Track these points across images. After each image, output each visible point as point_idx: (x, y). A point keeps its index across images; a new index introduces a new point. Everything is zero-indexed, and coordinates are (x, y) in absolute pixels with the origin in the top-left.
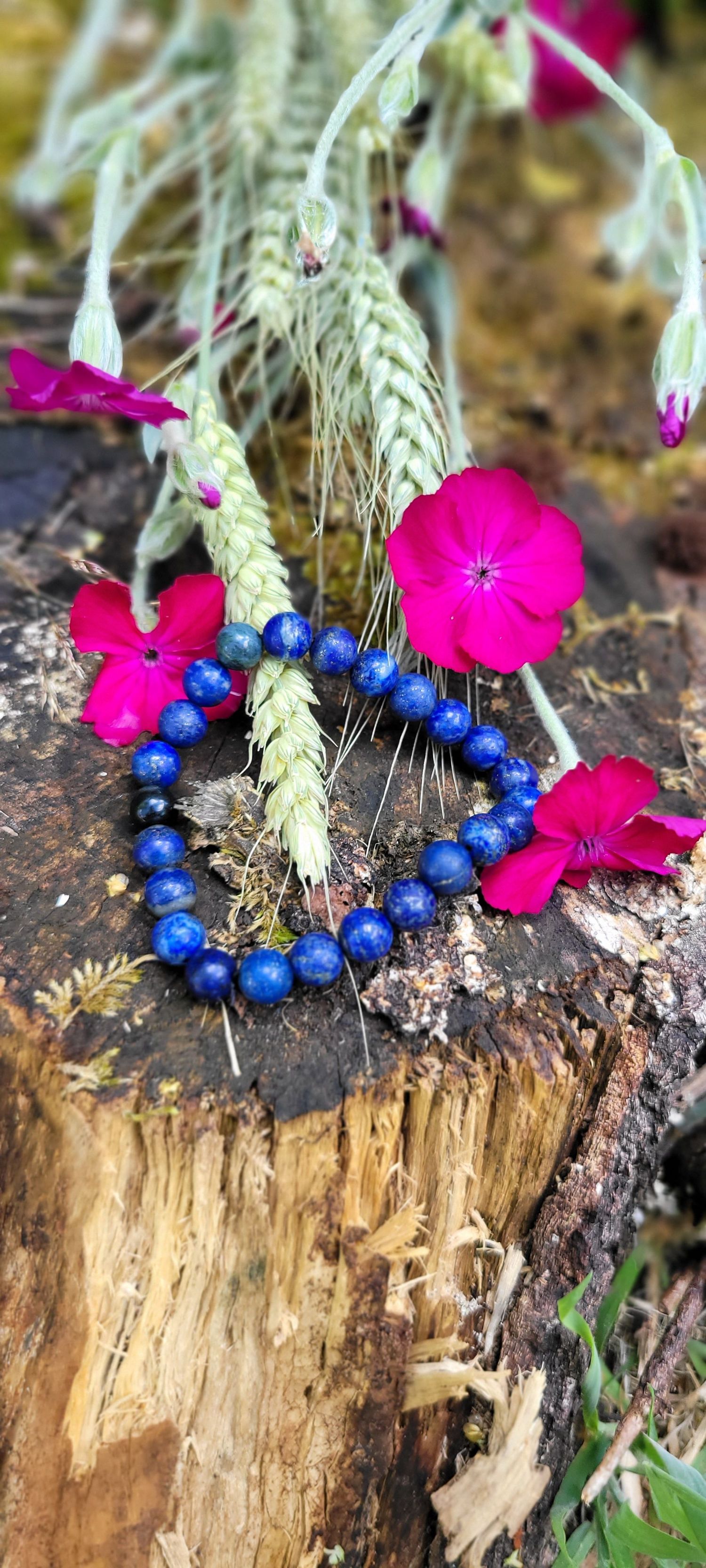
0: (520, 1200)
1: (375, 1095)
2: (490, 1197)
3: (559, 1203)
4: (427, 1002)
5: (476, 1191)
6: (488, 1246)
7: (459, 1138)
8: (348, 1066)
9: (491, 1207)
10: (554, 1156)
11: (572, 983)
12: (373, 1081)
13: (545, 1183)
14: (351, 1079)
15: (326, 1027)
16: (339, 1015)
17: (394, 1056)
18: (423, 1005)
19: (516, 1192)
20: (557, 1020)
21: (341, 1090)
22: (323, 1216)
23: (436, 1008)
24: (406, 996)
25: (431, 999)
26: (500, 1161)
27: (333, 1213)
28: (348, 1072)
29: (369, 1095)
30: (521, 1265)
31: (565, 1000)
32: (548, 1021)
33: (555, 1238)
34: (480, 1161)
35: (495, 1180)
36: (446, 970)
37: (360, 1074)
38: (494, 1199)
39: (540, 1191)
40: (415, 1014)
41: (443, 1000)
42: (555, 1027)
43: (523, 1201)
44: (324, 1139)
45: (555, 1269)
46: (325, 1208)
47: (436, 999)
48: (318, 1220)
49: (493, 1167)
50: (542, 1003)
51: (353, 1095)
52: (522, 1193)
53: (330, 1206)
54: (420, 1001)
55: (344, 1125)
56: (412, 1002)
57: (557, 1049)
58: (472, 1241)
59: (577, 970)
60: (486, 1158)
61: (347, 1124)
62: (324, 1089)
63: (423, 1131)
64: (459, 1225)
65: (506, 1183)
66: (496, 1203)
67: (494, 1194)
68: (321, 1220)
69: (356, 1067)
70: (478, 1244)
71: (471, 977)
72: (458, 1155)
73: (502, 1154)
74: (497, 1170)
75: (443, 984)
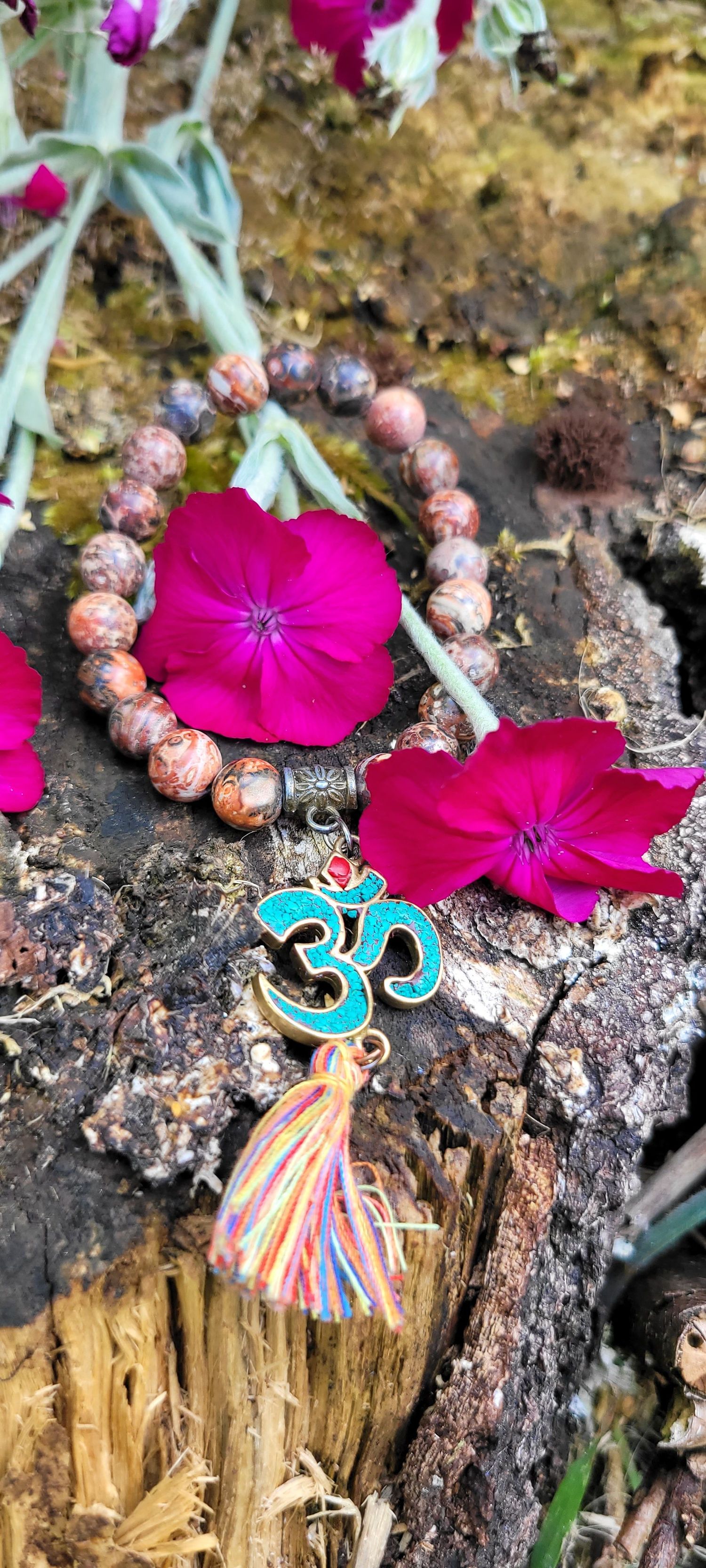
0: (376, 1427)
1: (106, 1290)
2: (326, 1427)
3: (439, 1425)
4: (185, 1127)
5: (303, 1420)
6: (331, 1506)
7: (262, 1342)
8: (63, 1242)
9: (328, 1445)
10: (423, 1351)
11: (429, 1076)
12: (102, 1266)
13: (415, 1393)
14: (65, 1266)
15: (30, 1179)
16: (50, 1159)
17: (138, 1220)
18: (176, 1134)
19: (369, 1415)
20: (404, 1138)
21: (47, 1286)
22: (35, 1498)
23: (200, 1136)
24: (155, 1119)
25: (191, 1123)
26: (333, 1372)
27: (52, 1492)
28: (61, 1255)
29: (96, 1289)
30: (390, 1524)
31: (416, 1103)
32: (391, 1141)
33: (437, 1481)
34: (302, 1376)
35: (330, 1402)
36: (218, 1072)
37: (81, 1255)
38: (331, 1432)
39: (408, 1407)
40: (165, 1148)
41: (212, 1122)
42: (403, 1150)
43: (383, 1426)
44: (23, 1371)
45: (446, 1525)
46: (36, 1486)
47: (200, 1122)
48: (27, 1506)
49: (325, 1380)
50: (381, 1113)
51: (68, 1295)
52: (378, 1415)
53: (45, 1480)
54: (173, 1126)
55: (59, 1343)
56: (162, 1130)
57: (406, 1185)
58: (301, 1503)
59: (435, 1054)
60: (311, 1368)
61: (65, 1341)
62: (18, 1287)
63: (199, 1337)
64: (280, 1478)
65: (347, 1406)
66: (335, 1438)
67: (331, 1423)
68: (33, 1506)
69: (76, 1243)
70: (312, 1506)
71: (261, 1080)
72: (263, 1369)
73: (333, 1363)
74: (331, 1387)
75: (213, 1096)
